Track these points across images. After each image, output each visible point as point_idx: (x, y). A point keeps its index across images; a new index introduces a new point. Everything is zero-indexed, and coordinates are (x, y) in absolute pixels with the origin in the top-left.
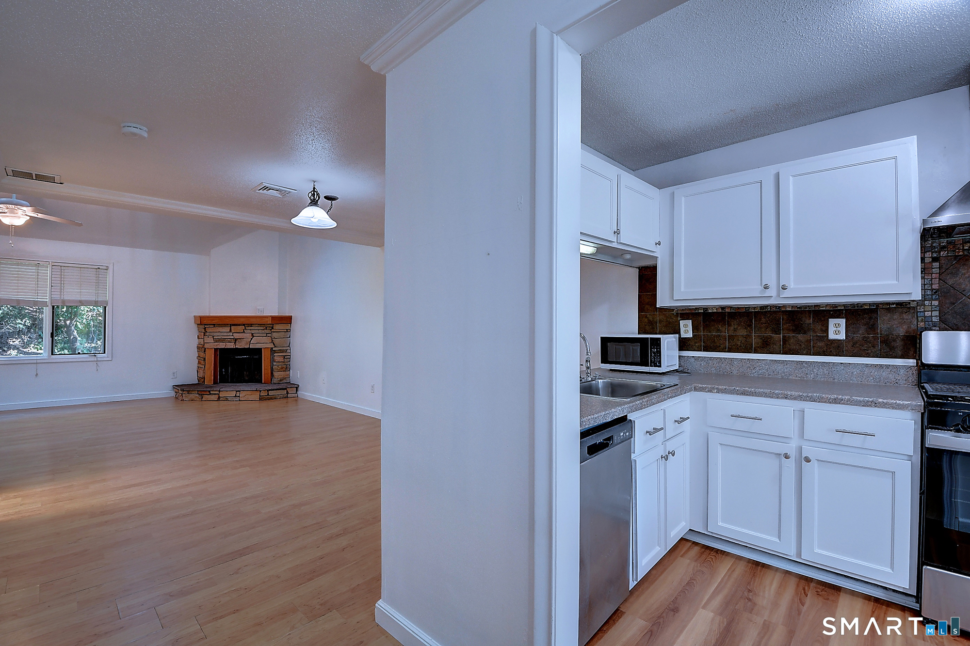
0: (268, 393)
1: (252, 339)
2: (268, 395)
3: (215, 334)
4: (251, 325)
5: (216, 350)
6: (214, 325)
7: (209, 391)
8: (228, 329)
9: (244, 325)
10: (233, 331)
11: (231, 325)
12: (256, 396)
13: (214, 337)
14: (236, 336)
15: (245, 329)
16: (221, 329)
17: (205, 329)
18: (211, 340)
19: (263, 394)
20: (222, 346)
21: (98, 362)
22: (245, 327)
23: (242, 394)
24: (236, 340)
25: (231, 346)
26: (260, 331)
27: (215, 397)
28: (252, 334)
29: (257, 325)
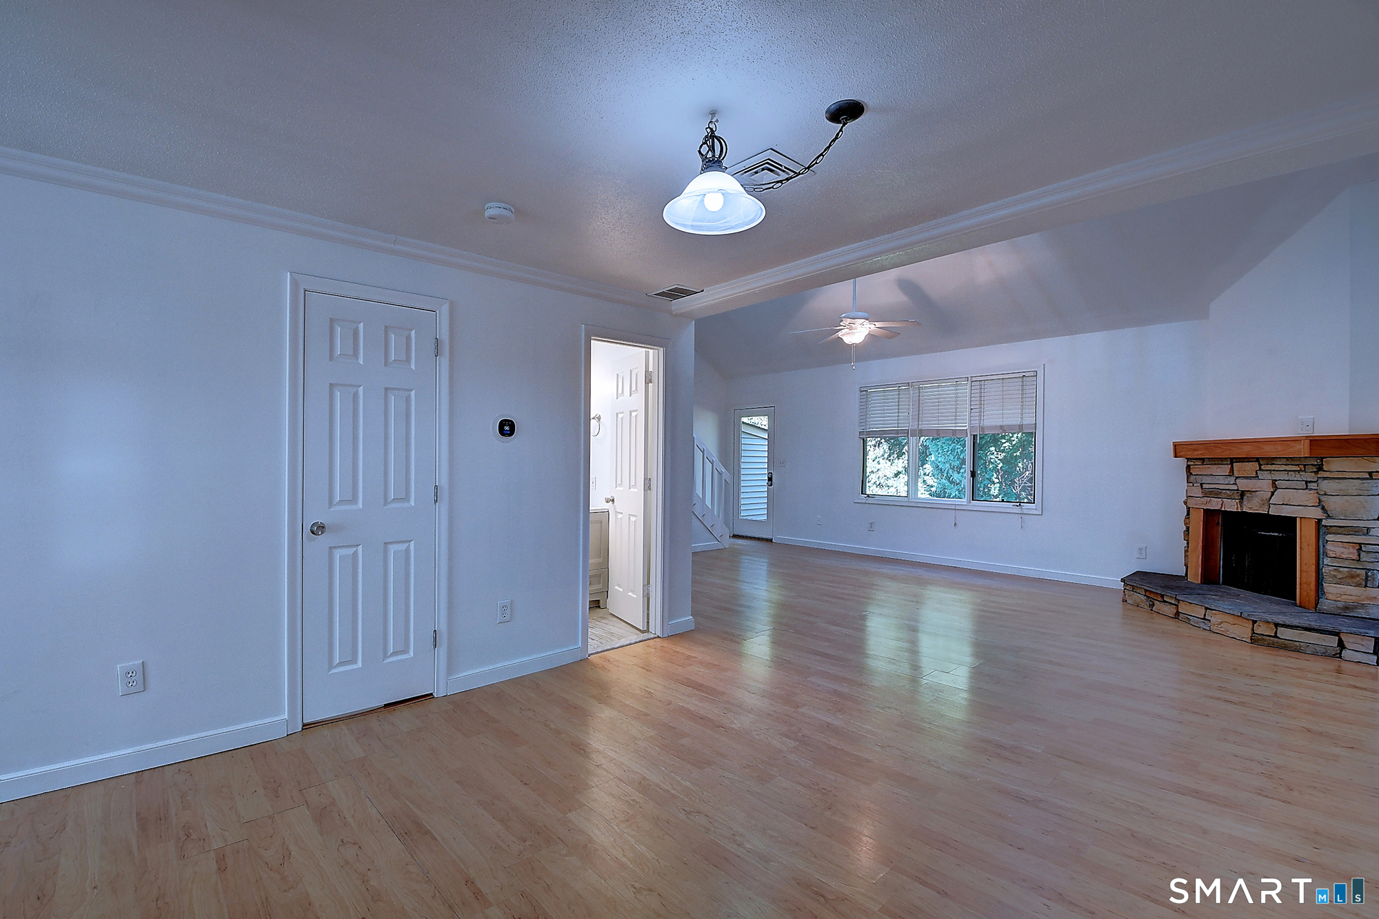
0: (1276, 633)
1: (1273, 494)
2: (1276, 636)
3: (1206, 480)
4: (1271, 460)
5: (1207, 512)
6: (1203, 460)
7: (1162, 596)
8: (1226, 469)
9: (1257, 460)
10: (1236, 474)
11: (1233, 461)
12: (1244, 631)
13: (1204, 486)
14: (1243, 485)
15: (1260, 469)
16: (1215, 470)
17: (1188, 467)
18: (1197, 492)
19: (1261, 629)
20: (1215, 504)
21: (1023, 516)
22: (1260, 465)
23: (1215, 618)
24: (1243, 494)
25: (1231, 506)
26: (1292, 476)
27: (1170, 610)
28: (1274, 481)
29: (1284, 461)
